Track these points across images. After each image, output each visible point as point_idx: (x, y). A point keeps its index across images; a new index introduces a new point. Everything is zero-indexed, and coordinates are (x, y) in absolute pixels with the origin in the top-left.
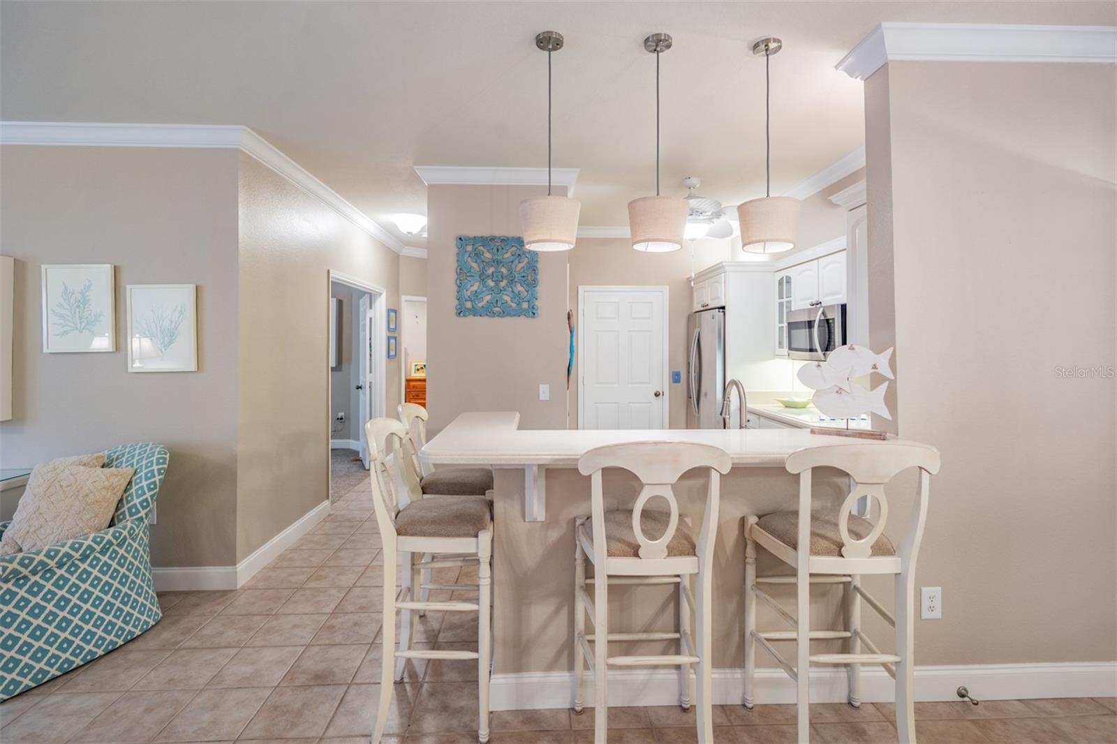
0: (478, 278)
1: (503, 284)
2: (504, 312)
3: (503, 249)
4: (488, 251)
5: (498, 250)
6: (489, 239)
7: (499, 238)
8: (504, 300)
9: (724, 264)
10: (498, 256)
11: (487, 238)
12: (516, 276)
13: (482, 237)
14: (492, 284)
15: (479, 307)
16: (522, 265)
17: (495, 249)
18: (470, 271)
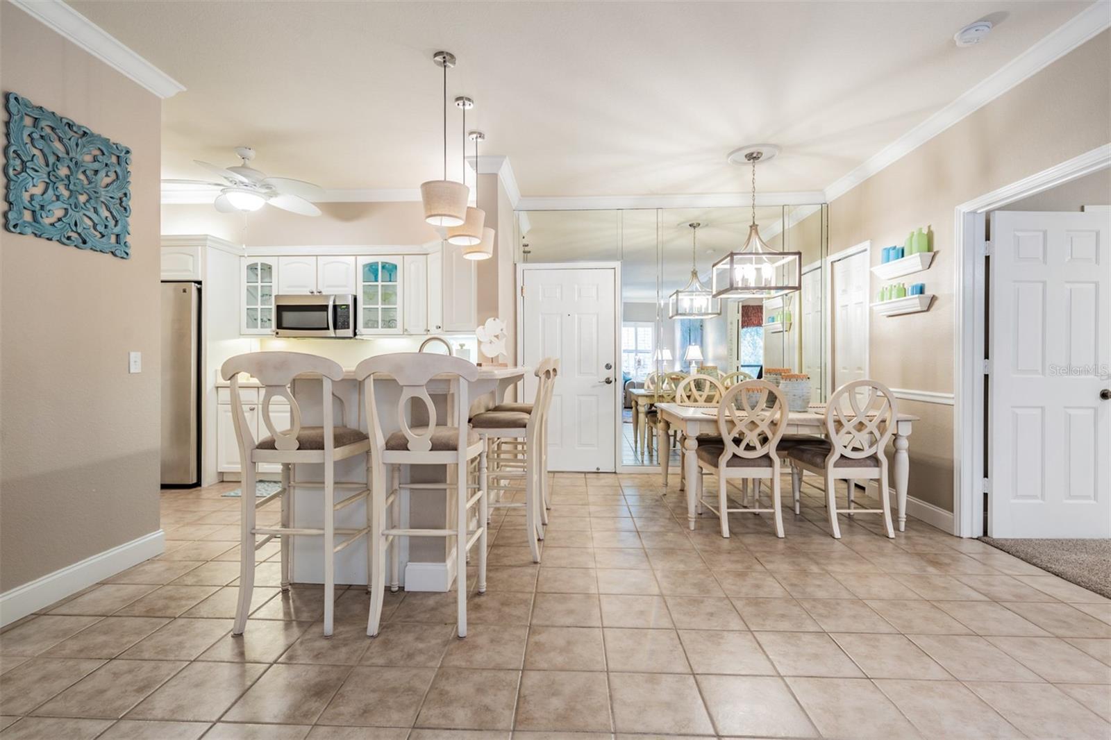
0: (45, 176)
1: (83, 198)
2: (84, 242)
3: (84, 146)
4: (60, 140)
5: (77, 145)
6: (65, 121)
7: (79, 127)
8: (86, 224)
9: (209, 237)
10: (76, 154)
11: (61, 119)
12: (103, 193)
13: (53, 113)
14: (66, 193)
15: (45, 224)
16: (108, 180)
17: (73, 142)
18: (32, 160)
